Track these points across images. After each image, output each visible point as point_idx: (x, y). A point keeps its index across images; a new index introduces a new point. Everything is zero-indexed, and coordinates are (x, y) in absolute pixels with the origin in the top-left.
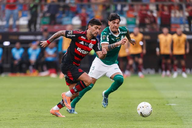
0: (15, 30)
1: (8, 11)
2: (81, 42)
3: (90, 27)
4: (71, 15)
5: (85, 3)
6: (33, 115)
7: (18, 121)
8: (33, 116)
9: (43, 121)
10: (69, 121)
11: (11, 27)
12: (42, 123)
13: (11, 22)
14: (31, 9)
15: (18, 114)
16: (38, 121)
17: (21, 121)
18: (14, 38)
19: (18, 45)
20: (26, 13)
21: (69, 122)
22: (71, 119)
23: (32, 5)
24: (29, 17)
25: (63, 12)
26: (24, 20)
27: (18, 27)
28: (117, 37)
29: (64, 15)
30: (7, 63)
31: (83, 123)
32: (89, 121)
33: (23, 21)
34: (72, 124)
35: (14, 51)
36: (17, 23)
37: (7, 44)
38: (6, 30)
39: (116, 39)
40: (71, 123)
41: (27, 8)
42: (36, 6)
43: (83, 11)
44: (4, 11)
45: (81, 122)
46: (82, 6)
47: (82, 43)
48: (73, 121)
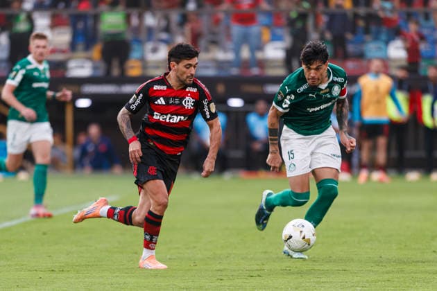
0: (255, 71)
1: (236, 29)
2: (159, 101)
3: (174, 66)
4: (384, 37)
5: (418, 8)
6: (296, 267)
7: (262, 281)
8: (296, 270)
9: (319, 282)
10: (379, 281)
11: (245, 65)
12: (317, 285)
13: (245, 53)
14: (291, 23)
15: (263, 265)
16: (308, 282)
17: (270, 282)
18: (254, 89)
19: (261, 105)
20: (279, 31)
21: (380, 283)
22: (386, 276)
23: (294, 15)
24: (287, 42)
25: (367, 31)
26: (276, 49)
27: (262, 64)
28: (324, 88)
29: (368, 38)
30: (237, 148)
31: (412, 287)
32: (428, 283)
33: (275, 52)
34: (387, 288)
35: (253, 119)
36: (259, 55)
37: (236, 103)
38: (235, 71)
39: (322, 92)
40: (386, 286)
41: (284, 21)
42: (303, 16)
43: (412, 28)
44: (228, 28)
45: (407, 284)
46: (409, 17)
47: (161, 101)
48: (388, 281)
